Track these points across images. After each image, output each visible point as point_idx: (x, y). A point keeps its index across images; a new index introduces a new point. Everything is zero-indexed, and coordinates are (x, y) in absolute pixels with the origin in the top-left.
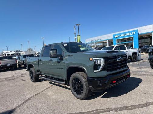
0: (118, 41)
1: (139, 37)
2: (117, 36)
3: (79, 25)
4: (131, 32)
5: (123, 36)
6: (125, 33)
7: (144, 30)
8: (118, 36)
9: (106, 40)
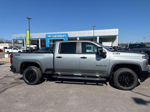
0: (50, 41)
2: (50, 36)
3: (30, 19)
9: (38, 39)
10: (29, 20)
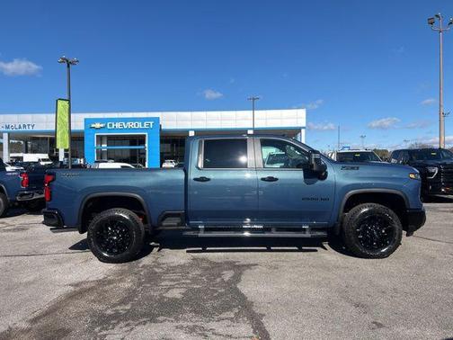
4: (142, 120)
5: (118, 129)
6: (126, 120)
7: (171, 121)
8: (102, 125)
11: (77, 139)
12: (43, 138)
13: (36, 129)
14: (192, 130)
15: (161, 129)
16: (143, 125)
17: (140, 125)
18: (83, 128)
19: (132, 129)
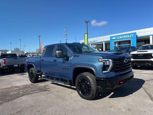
0: (115, 43)
1: (137, 40)
2: (114, 38)
4: (129, 34)
5: (121, 39)
6: (123, 35)
7: (142, 33)
8: (116, 38)
9: (103, 42)
10: (87, 23)
11: (107, 44)
12: (100, 44)
13: (97, 42)
14: (151, 35)
15: (137, 37)
16: (129, 36)
17: (128, 36)
18: (110, 40)
19: (126, 38)
